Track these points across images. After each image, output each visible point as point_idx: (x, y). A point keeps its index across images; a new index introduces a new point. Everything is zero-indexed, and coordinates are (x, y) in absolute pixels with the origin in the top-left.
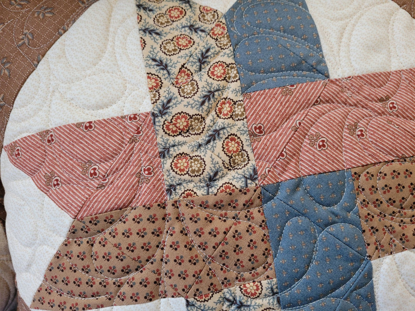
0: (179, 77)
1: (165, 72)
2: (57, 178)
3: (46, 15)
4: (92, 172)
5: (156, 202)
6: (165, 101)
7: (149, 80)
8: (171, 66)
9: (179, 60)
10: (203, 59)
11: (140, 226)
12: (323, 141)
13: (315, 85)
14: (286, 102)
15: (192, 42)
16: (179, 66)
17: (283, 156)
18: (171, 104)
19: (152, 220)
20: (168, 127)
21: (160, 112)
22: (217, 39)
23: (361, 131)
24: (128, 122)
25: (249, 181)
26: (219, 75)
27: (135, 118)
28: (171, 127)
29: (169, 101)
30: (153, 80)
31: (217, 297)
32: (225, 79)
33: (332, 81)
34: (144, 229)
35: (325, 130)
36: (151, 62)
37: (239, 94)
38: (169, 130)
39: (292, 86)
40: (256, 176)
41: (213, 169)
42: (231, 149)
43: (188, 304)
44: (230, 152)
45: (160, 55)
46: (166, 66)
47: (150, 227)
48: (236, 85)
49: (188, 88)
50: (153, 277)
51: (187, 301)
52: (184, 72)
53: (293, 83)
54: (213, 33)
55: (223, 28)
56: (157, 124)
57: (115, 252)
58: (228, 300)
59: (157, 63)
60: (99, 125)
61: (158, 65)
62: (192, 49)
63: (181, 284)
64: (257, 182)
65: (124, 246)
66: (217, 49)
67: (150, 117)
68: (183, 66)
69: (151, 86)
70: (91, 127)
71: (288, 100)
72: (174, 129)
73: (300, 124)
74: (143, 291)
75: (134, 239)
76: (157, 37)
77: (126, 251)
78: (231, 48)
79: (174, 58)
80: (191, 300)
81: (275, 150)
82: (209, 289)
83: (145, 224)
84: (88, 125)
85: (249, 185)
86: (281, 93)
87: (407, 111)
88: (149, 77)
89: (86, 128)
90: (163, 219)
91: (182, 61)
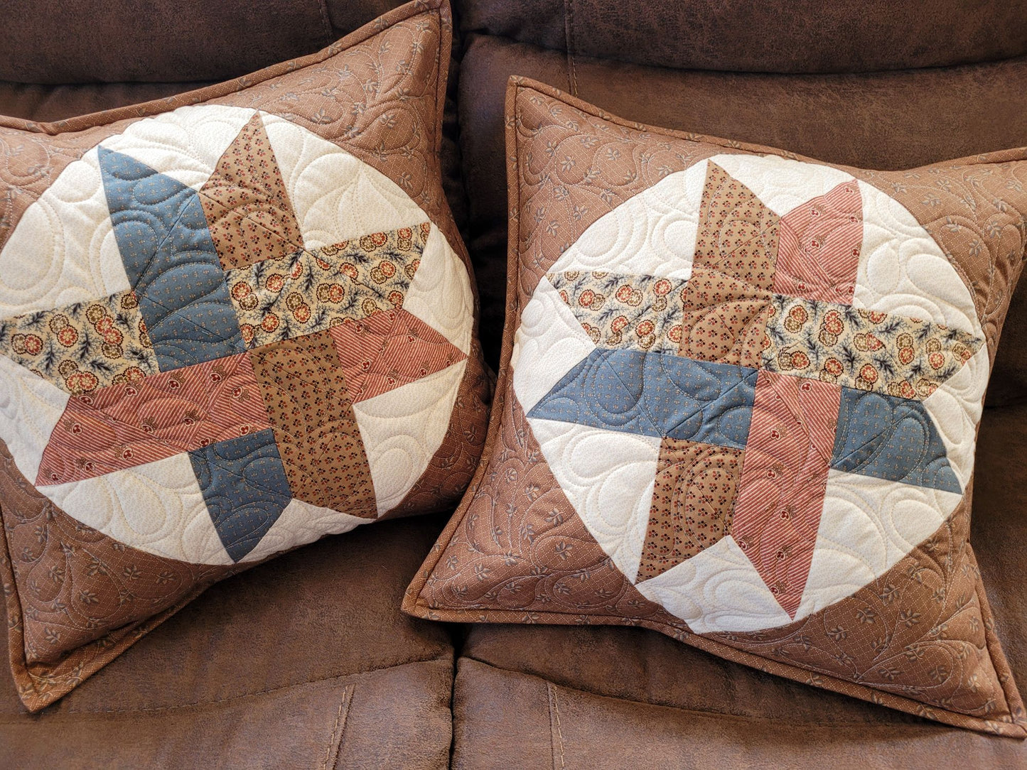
0: (875, 339)
1: (883, 330)
2: (819, 215)
3: (971, 249)
4: (816, 243)
5: (774, 284)
6: (857, 320)
7: (881, 314)
8: (887, 336)
9: (891, 345)
10: (885, 365)
11: (759, 266)
12: (778, 436)
13: (829, 451)
14: (822, 420)
15: (905, 361)
16: (885, 342)
17: (777, 398)
18: (853, 323)
19: (761, 276)
20: (835, 314)
21: (849, 313)
22: (899, 385)
23: (774, 476)
24: (849, 284)
25: (766, 361)
26: (866, 373)
27: (850, 291)
28: (833, 317)
29: (856, 323)
30: (879, 317)
31: (681, 304)
32: (860, 376)
33: (827, 469)
34: (755, 268)
35: (786, 442)
36: (896, 321)
37: (843, 383)
38: (832, 315)
39: (835, 431)
40: (768, 369)
41: (786, 338)
42: (798, 358)
43: (684, 281)
44: (796, 356)
45: (900, 331)
46: (889, 332)
47: (755, 273)
48: (852, 382)
49: (862, 342)
50: (713, 262)
51: (686, 281)
52: (878, 345)
53: (837, 433)
54: (906, 384)
55: (909, 395)
56: (840, 307)
57: (744, 239)
58: (673, 313)
59: (894, 325)
60: (854, 261)
61: (891, 325)
62: (897, 360)
63: (702, 281)
64: (764, 368)
65: (747, 248)
66: (890, 381)
67: (848, 303)
68: (884, 346)
69: (875, 313)
70: (855, 254)
71: (824, 422)
72: (831, 319)
73: (799, 423)
74: (705, 250)
75: (750, 258)
76: (918, 335)
77: (742, 248)
78: (887, 393)
79: (894, 341)
80: (686, 284)
81: (785, 393)
82: (689, 301)
83: (760, 270)
84: (857, 252)
85: (763, 360)
86: (832, 418)
87: (776, 527)
88: (883, 315)
89: (855, 250)
90: (758, 285)
91: (889, 347)
